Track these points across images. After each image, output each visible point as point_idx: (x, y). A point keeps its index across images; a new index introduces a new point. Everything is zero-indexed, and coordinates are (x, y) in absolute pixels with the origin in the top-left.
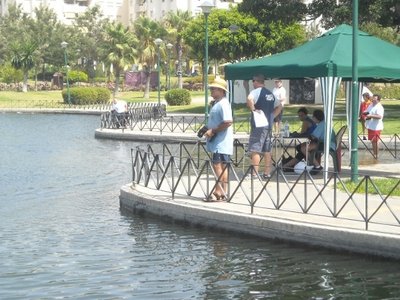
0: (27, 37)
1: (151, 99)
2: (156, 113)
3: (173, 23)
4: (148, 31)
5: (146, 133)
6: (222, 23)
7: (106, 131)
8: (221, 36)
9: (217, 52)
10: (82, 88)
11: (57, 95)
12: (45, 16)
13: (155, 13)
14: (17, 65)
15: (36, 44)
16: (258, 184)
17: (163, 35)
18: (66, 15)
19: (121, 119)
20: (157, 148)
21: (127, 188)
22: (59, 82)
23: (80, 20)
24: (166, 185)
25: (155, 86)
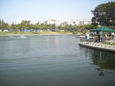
0: (69, 27)
1: (82, 34)
2: (82, 35)
3: (84, 25)
4: (81, 26)
5: (81, 37)
6: (89, 26)
7: (77, 37)
8: (89, 27)
9: (89, 29)
10: (74, 32)
11: (72, 33)
12: (71, 25)
13: (82, 25)
14: (68, 30)
15: (70, 28)
16: (94, 43)
17: (83, 27)
18: (73, 25)
19: (79, 36)
20: (83, 39)
21: (79, 43)
22: (72, 32)
23: (74, 25)
24: (84, 43)
25: (82, 32)
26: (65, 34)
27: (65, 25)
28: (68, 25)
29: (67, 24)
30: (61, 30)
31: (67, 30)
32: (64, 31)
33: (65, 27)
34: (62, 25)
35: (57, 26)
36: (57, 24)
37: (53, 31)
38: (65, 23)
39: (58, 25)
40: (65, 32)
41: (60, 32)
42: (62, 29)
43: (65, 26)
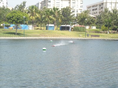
26: (96, 38)
27: (98, 11)
28: (106, 11)
29: (104, 10)
30: (87, 27)
31: (103, 27)
32: (94, 28)
33: (99, 18)
34: (91, 12)
35: (75, 13)
36: (76, 8)
37: (63, 29)
38: (98, 7)
39: (79, 12)
40: (98, 32)
41: (84, 30)
42: (89, 24)
43: (98, 14)
